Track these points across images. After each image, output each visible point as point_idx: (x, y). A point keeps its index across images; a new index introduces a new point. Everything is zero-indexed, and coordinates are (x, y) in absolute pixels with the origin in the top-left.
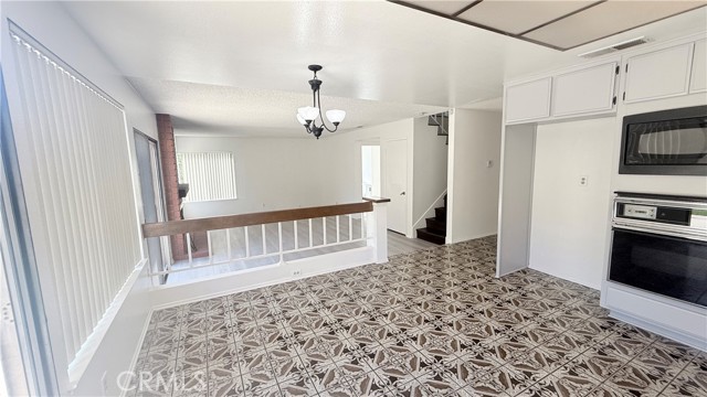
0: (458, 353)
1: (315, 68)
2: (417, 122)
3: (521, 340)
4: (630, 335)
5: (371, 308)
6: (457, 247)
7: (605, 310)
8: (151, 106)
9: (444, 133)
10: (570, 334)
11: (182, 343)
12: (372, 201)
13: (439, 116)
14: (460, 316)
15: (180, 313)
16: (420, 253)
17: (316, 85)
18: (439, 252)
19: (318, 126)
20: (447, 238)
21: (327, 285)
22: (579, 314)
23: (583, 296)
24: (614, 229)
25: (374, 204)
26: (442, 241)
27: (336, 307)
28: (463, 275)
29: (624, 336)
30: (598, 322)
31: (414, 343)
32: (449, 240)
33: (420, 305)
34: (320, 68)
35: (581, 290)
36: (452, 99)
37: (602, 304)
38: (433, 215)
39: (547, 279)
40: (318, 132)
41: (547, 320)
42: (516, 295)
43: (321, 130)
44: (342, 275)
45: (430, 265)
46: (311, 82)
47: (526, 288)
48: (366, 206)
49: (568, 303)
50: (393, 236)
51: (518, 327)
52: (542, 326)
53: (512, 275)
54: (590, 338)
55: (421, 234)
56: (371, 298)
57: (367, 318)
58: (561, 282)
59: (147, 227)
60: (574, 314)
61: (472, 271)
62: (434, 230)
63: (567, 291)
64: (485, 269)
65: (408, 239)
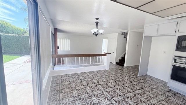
0: (129, 94)
1: (97, 19)
2: (119, 34)
3: (146, 92)
4: (175, 94)
5: (106, 81)
6: (127, 68)
7: (169, 87)
8: (54, 26)
9: (126, 37)
10: (159, 92)
11: (60, 84)
12: (106, 53)
13: (124, 33)
14: (129, 85)
15: (59, 77)
16: (117, 68)
17: (97, 23)
18: (122, 68)
19: (97, 33)
20: (124, 65)
21: (94, 74)
22: (161, 87)
23: (162, 83)
24: (173, 65)
25: (107, 54)
26: (123, 66)
27: (97, 79)
28: (129, 75)
29: (174, 94)
30: (167, 90)
31: (117, 90)
32: (125, 65)
33: (118, 81)
34: (98, 19)
35: (162, 82)
36: (129, 28)
37: (168, 85)
38: (121, 59)
39: (152, 78)
40: (96, 35)
41: (152, 88)
42: (144, 81)
43: (97, 34)
44: (98, 72)
45: (120, 71)
46: (96, 22)
47: (147, 79)
48: (105, 55)
49: (158, 84)
50: (111, 64)
51: (144, 89)
52: (151, 89)
53: (142, 76)
54: (164, 94)
55: (117, 63)
56: (105, 78)
57: (105, 83)
58: (156, 79)
59: (53, 55)
60: (160, 87)
61: (132, 74)
62: (121, 62)
63: (158, 81)
64: (135, 74)
65: (114, 64)
